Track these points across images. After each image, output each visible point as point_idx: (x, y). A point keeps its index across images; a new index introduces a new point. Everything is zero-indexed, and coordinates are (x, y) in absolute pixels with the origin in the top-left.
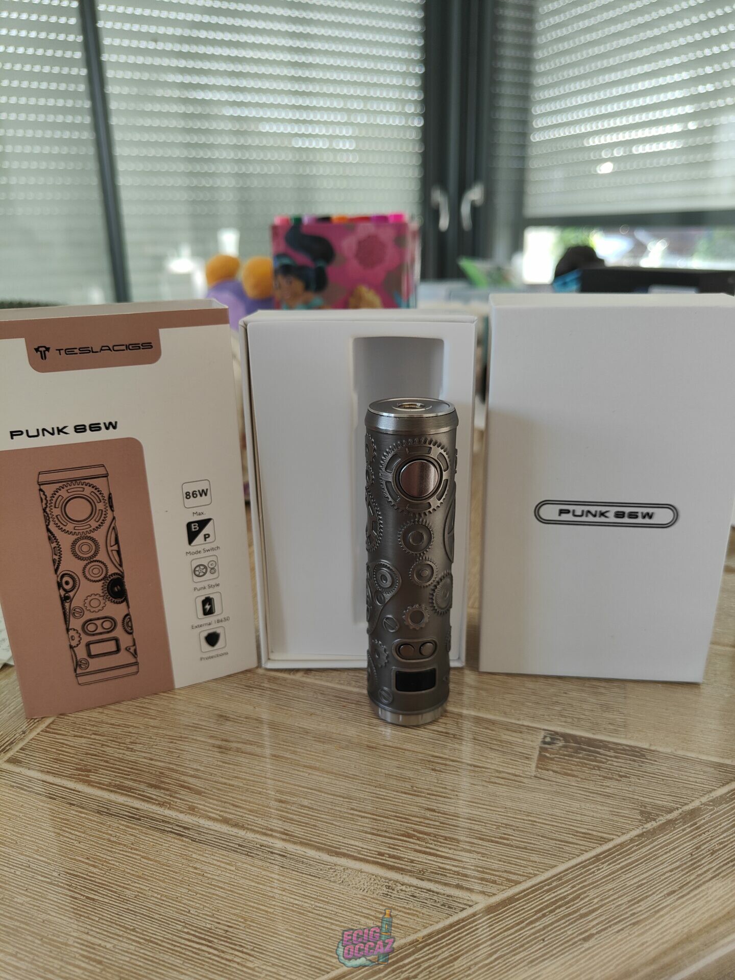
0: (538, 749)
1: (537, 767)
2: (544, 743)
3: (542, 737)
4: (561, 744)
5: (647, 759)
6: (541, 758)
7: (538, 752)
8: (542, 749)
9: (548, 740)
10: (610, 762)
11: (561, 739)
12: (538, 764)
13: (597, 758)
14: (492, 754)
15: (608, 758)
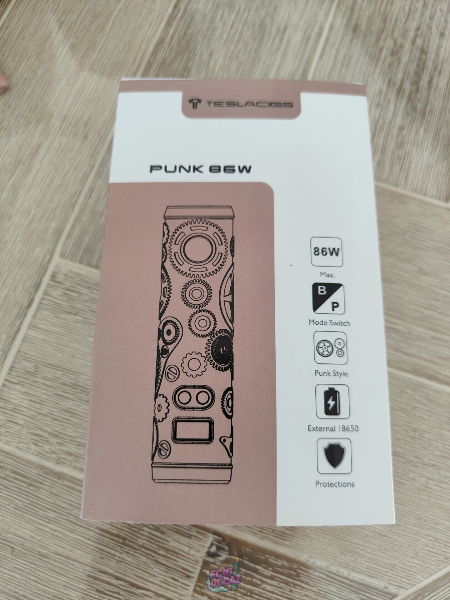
0: (200, 564)
1: (195, 591)
2: (209, 554)
3: (208, 545)
4: (224, 556)
5: (300, 581)
6: (202, 577)
7: (199, 568)
8: (206, 564)
9: (213, 549)
10: (264, 586)
11: (227, 548)
12: (196, 586)
13: (254, 580)
14: (156, 569)
15: (264, 579)
